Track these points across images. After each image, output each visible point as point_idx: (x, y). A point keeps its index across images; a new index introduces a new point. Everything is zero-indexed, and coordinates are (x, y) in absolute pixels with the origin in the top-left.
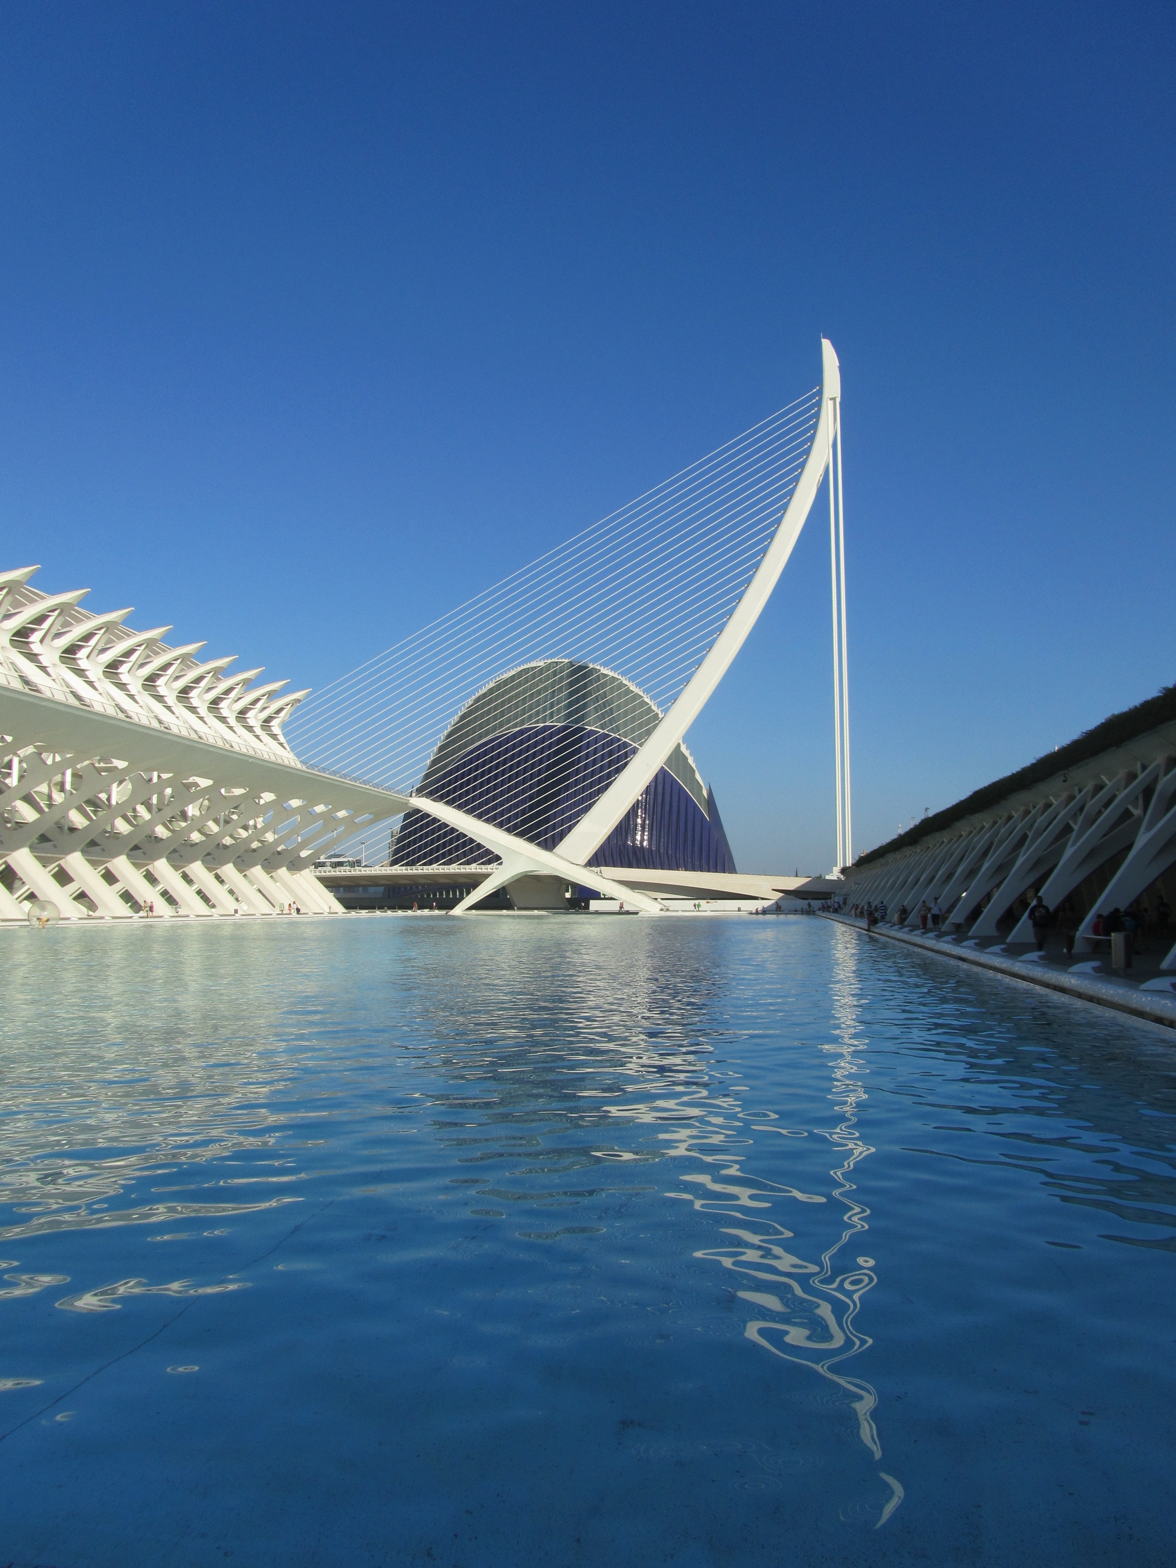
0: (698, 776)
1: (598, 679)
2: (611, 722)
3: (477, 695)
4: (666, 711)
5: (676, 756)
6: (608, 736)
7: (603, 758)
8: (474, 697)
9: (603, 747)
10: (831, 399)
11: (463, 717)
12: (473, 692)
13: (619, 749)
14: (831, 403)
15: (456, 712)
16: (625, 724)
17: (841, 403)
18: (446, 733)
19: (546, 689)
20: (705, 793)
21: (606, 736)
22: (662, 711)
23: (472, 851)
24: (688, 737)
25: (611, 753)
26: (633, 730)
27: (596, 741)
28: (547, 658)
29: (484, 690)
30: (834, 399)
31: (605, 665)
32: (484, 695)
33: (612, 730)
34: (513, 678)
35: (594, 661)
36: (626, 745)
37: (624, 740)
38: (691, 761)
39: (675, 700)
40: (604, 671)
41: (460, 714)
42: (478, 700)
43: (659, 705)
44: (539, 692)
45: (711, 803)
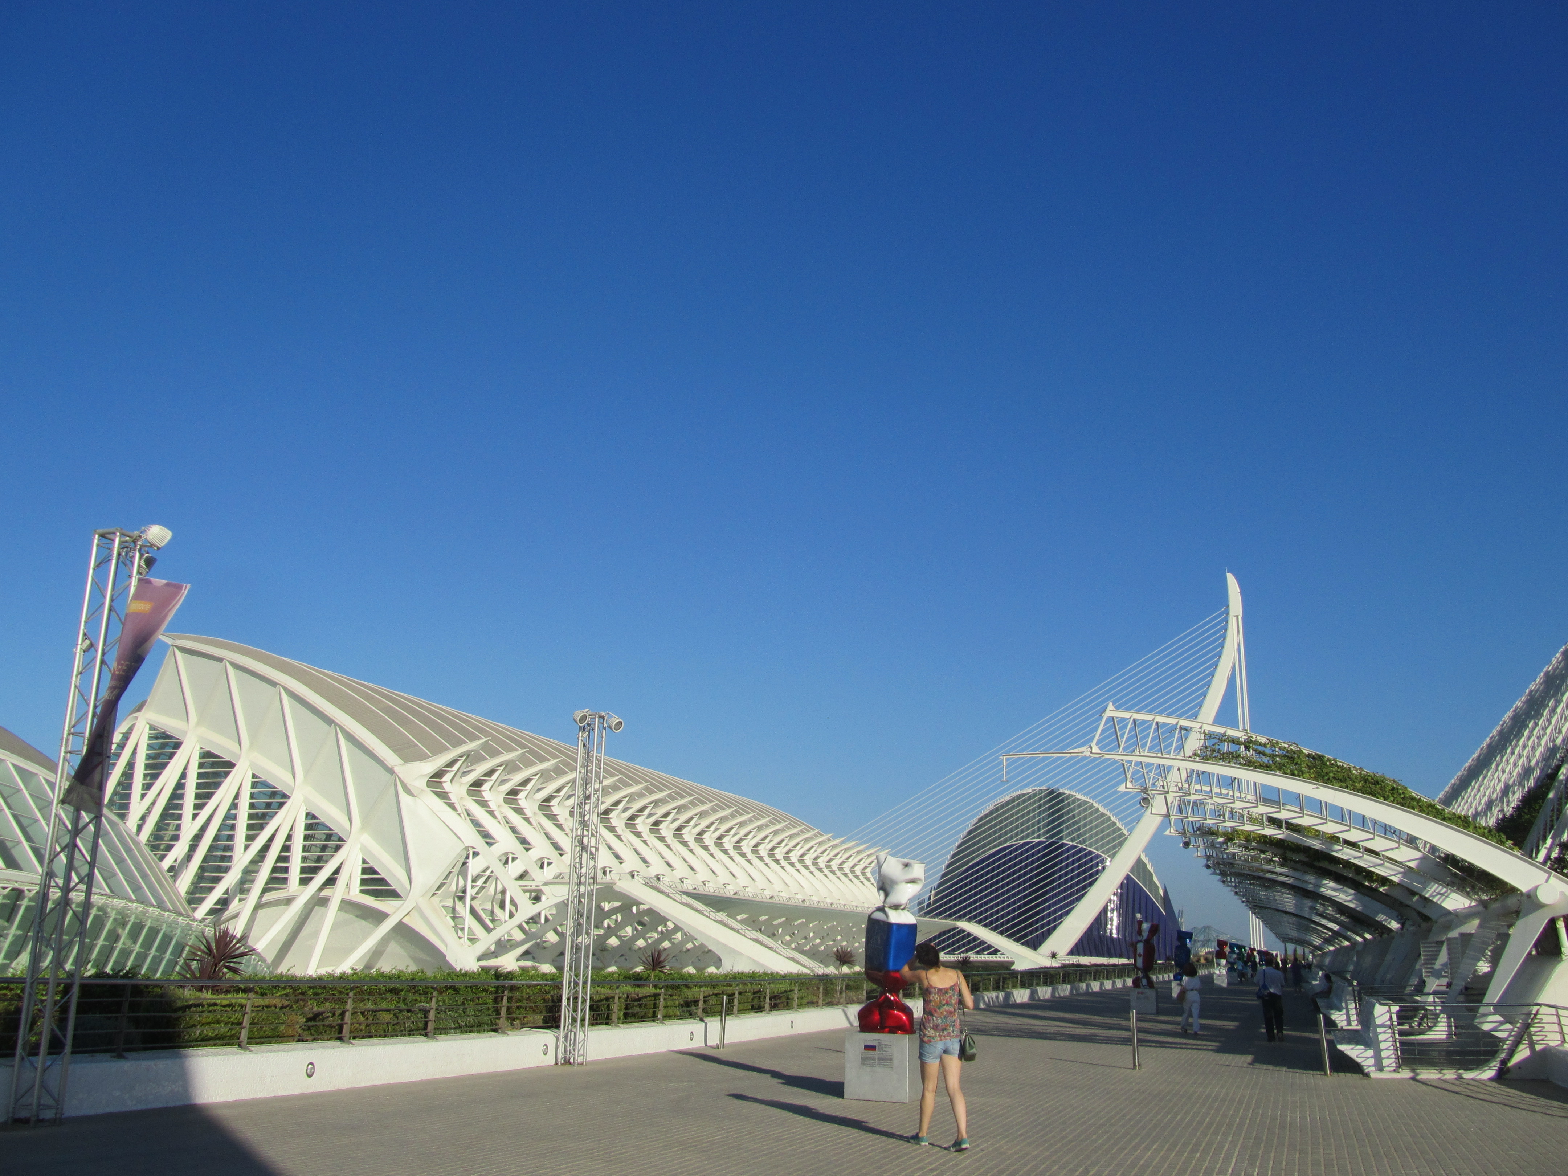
0: (1155, 879)
1: (1074, 802)
2: (1079, 836)
3: (980, 816)
4: (1131, 831)
5: (1139, 865)
6: (1076, 847)
7: (1073, 862)
8: (978, 817)
9: (1074, 855)
10: (1235, 616)
11: (970, 833)
12: (977, 813)
13: (1086, 855)
14: (1235, 619)
15: (964, 828)
16: (1091, 837)
17: (1242, 618)
18: (957, 844)
19: (1034, 810)
20: (1161, 892)
21: (1074, 847)
22: (1128, 831)
23: (969, 942)
24: (1146, 850)
25: (1079, 859)
26: (1096, 842)
27: (1068, 850)
28: (1037, 786)
29: (986, 812)
30: (1237, 617)
31: (1079, 791)
32: (986, 816)
33: (1080, 843)
34: (1008, 803)
35: (1063, 786)
36: (1090, 853)
37: (1089, 849)
38: (1149, 867)
39: (1139, 821)
40: (1079, 796)
41: (967, 830)
42: (981, 820)
43: (1126, 825)
44: (1029, 813)
45: (1166, 900)
